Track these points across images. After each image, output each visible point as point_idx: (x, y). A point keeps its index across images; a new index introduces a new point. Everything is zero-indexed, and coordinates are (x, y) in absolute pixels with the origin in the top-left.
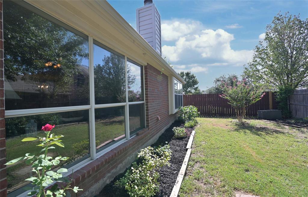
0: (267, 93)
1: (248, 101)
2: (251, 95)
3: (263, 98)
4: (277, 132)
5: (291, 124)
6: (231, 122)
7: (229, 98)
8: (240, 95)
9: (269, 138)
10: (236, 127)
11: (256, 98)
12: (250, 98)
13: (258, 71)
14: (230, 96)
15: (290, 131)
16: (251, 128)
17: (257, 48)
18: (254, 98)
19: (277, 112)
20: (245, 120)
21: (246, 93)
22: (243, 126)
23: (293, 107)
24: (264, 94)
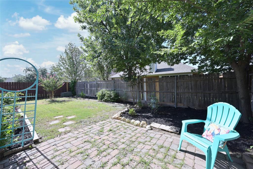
0: (66, 83)
1: (56, 87)
2: (58, 84)
3: (63, 85)
4: (69, 101)
5: (75, 97)
6: (46, 101)
7: (43, 86)
8: (51, 83)
9: (66, 103)
10: (49, 102)
11: (60, 85)
12: (57, 85)
13: (61, 70)
14: (44, 84)
15: (74, 100)
16: (58, 102)
17: (61, 56)
18: (59, 86)
19: (70, 93)
20: (54, 99)
21: (55, 83)
22: (53, 101)
23: (76, 90)
24: (64, 83)
